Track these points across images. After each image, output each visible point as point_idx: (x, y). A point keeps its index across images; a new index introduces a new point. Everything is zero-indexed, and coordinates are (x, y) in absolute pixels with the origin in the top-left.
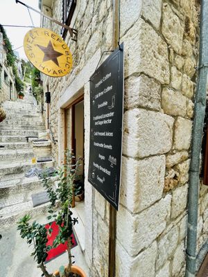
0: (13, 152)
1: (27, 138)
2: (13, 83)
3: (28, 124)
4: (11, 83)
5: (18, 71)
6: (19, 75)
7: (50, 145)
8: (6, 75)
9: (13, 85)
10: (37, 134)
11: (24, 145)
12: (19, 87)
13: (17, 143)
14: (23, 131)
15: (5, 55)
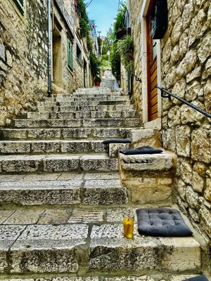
0: (73, 182)
1: (106, 143)
2: (88, 62)
3: (107, 115)
4: (85, 63)
5: (93, 45)
6: (95, 52)
7: (173, 169)
8: (79, 52)
9: (88, 65)
10: (126, 134)
11: (99, 162)
12: (95, 68)
13: (86, 157)
14: (99, 129)
15: (78, 21)
